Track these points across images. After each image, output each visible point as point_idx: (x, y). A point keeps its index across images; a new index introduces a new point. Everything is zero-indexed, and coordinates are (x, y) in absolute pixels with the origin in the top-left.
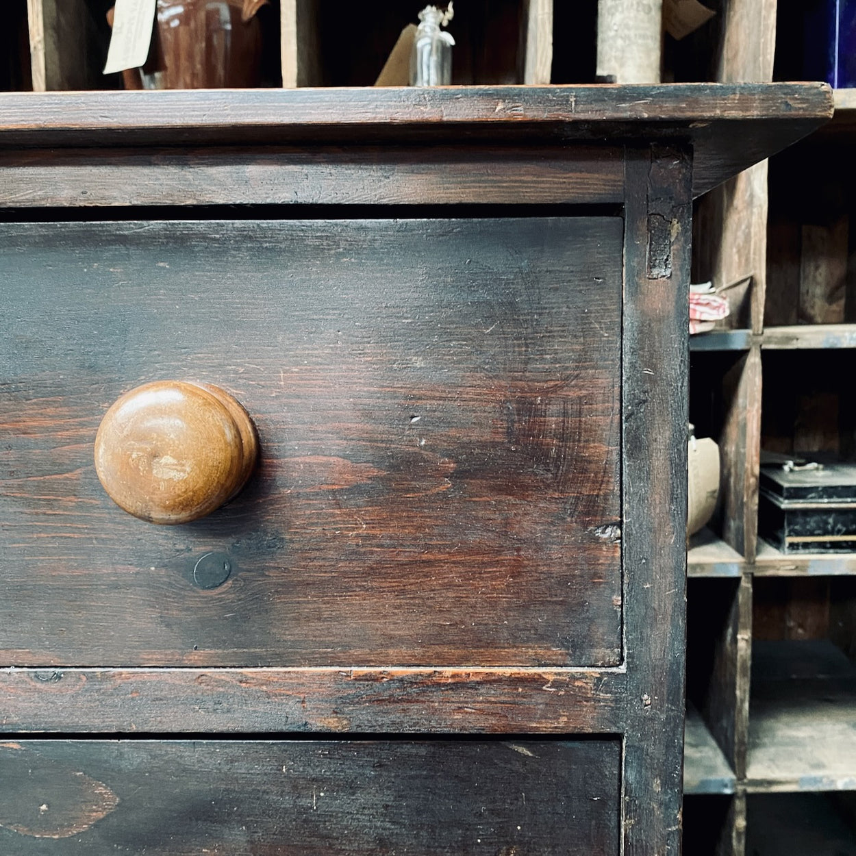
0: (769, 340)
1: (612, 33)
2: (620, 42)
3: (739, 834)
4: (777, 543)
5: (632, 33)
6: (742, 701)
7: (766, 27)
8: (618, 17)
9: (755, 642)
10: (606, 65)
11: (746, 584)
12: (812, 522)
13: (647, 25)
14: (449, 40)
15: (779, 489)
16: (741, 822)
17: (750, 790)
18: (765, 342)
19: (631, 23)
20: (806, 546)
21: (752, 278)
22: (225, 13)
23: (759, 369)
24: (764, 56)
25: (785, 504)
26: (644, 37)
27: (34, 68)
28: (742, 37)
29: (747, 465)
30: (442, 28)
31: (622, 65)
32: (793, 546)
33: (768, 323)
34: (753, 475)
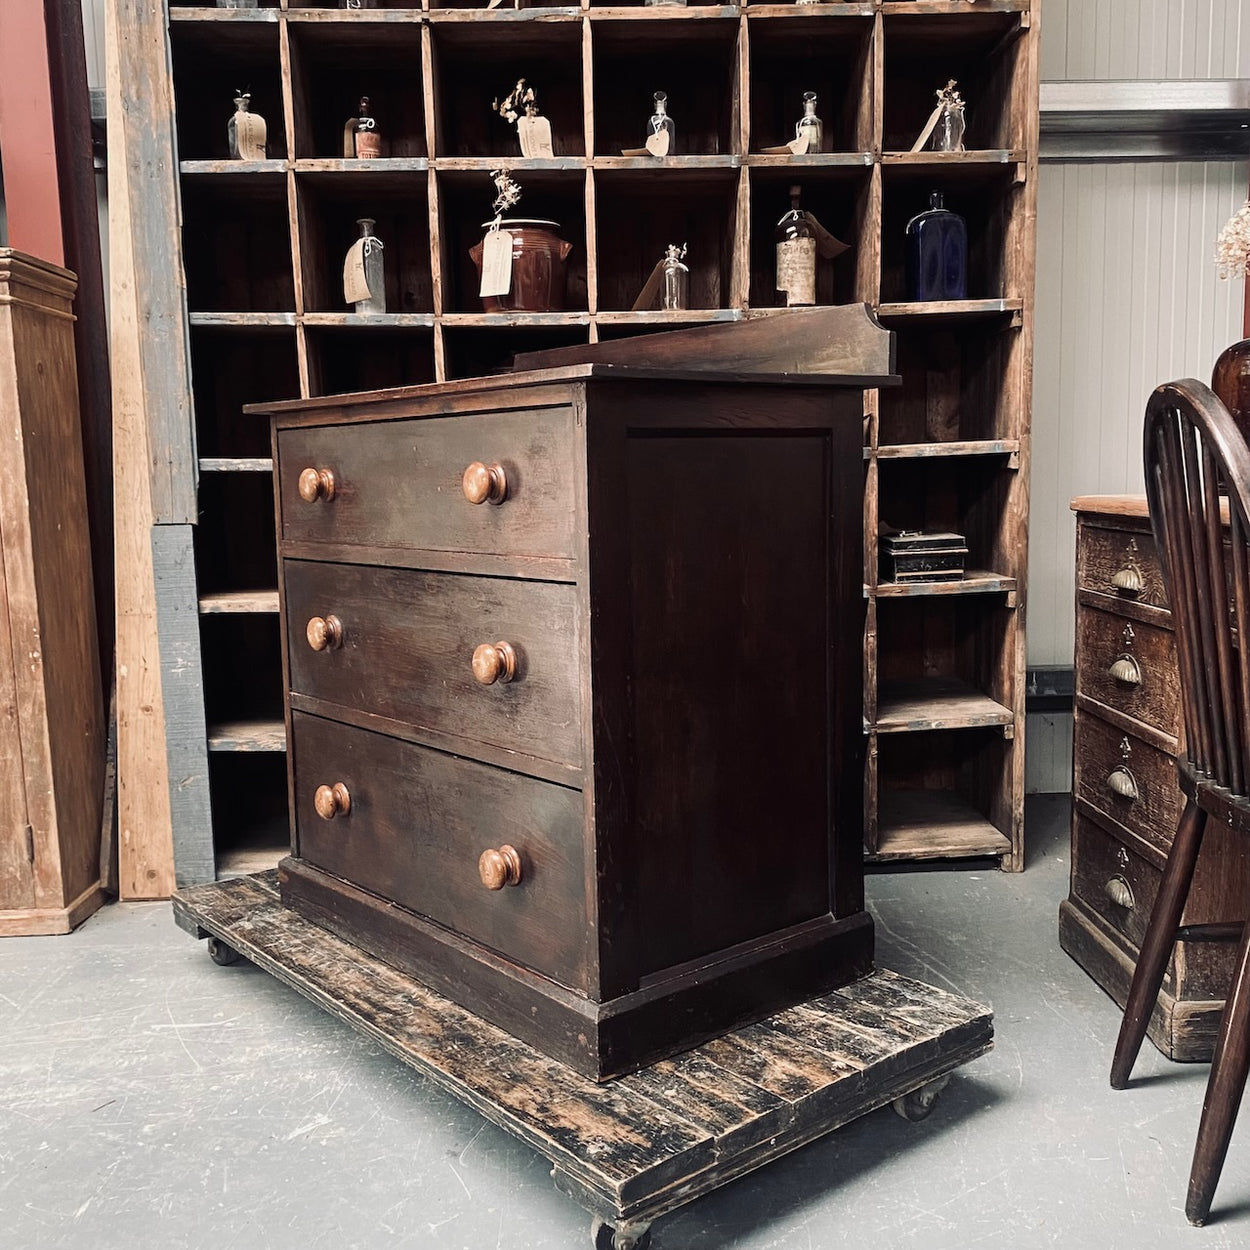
0: (882, 452)
1: (785, 266)
2: (790, 271)
3: (873, 759)
4: (891, 579)
5: (797, 266)
6: (872, 676)
7: (875, 266)
8: (789, 256)
9: (879, 637)
10: (782, 285)
11: (872, 602)
12: (911, 563)
13: (806, 261)
14: (685, 268)
15: (891, 545)
16: (874, 751)
17: (879, 731)
18: (879, 454)
19: (797, 260)
20: (908, 578)
21: (870, 415)
22: (547, 252)
23: (876, 470)
24: (875, 283)
25: (894, 553)
26: (805, 268)
27: (435, 293)
28: (865, 265)
29: (871, 529)
30: (681, 261)
31: (792, 286)
32: (901, 579)
33: (881, 443)
34: (874, 535)
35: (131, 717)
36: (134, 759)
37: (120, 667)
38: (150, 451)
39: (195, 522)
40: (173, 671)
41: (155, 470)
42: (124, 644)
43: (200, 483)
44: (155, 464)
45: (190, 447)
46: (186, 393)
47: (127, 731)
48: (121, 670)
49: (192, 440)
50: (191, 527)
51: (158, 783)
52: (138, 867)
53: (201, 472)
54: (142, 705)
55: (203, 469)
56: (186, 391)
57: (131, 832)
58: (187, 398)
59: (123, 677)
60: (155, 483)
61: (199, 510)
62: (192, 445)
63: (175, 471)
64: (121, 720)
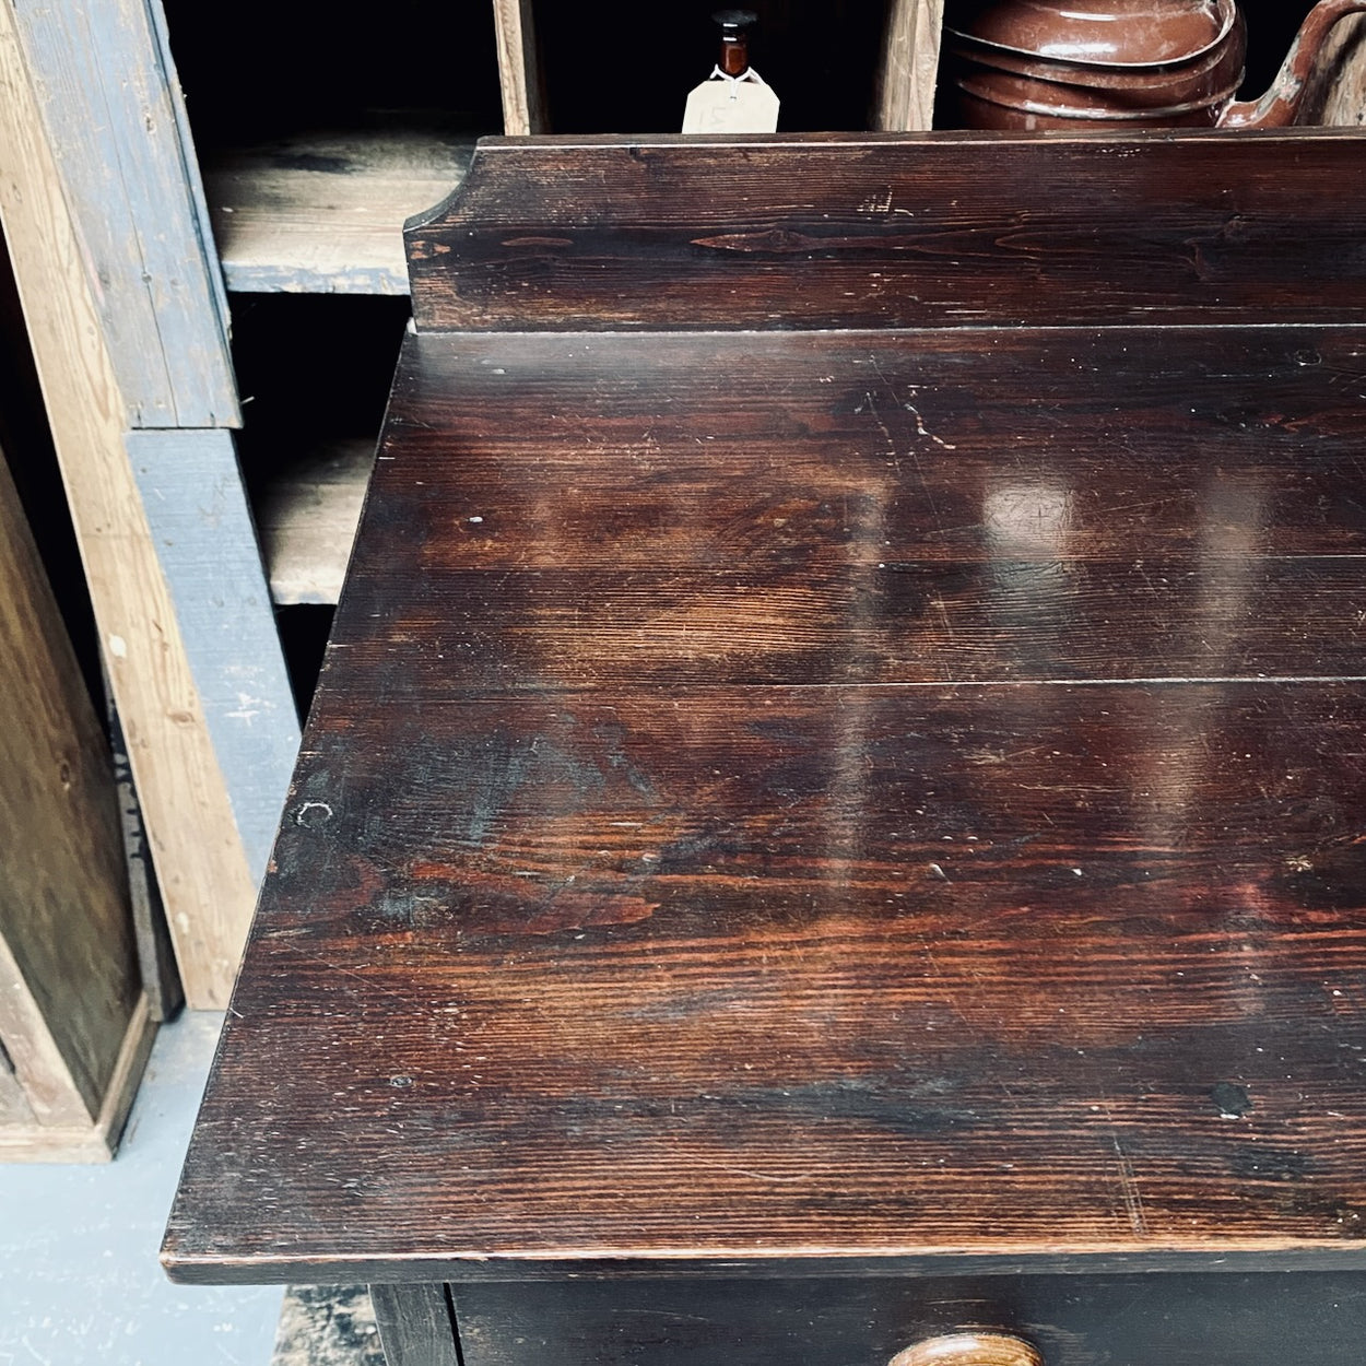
35: (151, 731)
36: (171, 803)
37: (108, 639)
38: (84, 245)
39: (237, 424)
40: (232, 715)
41: (108, 297)
42: (107, 594)
43: (234, 327)
44: (105, 282)
45: (194, 240)
46: (158, 83)
47: (149, 755)
48: (112, 646)
49: (196, 217)
50: (227, 435)
51: (228, 842)
52: (215, 968)
53: (235, 299)
54: (170, 711)
55: (236, 287)
56: (156, 75)
57: (191, 917)
58: (162, 98)
59: (118, 659)
60: (114, 332)
61: (242, 392)
62: (199, 231)
63: (162, 304)
64: (132, 735)
